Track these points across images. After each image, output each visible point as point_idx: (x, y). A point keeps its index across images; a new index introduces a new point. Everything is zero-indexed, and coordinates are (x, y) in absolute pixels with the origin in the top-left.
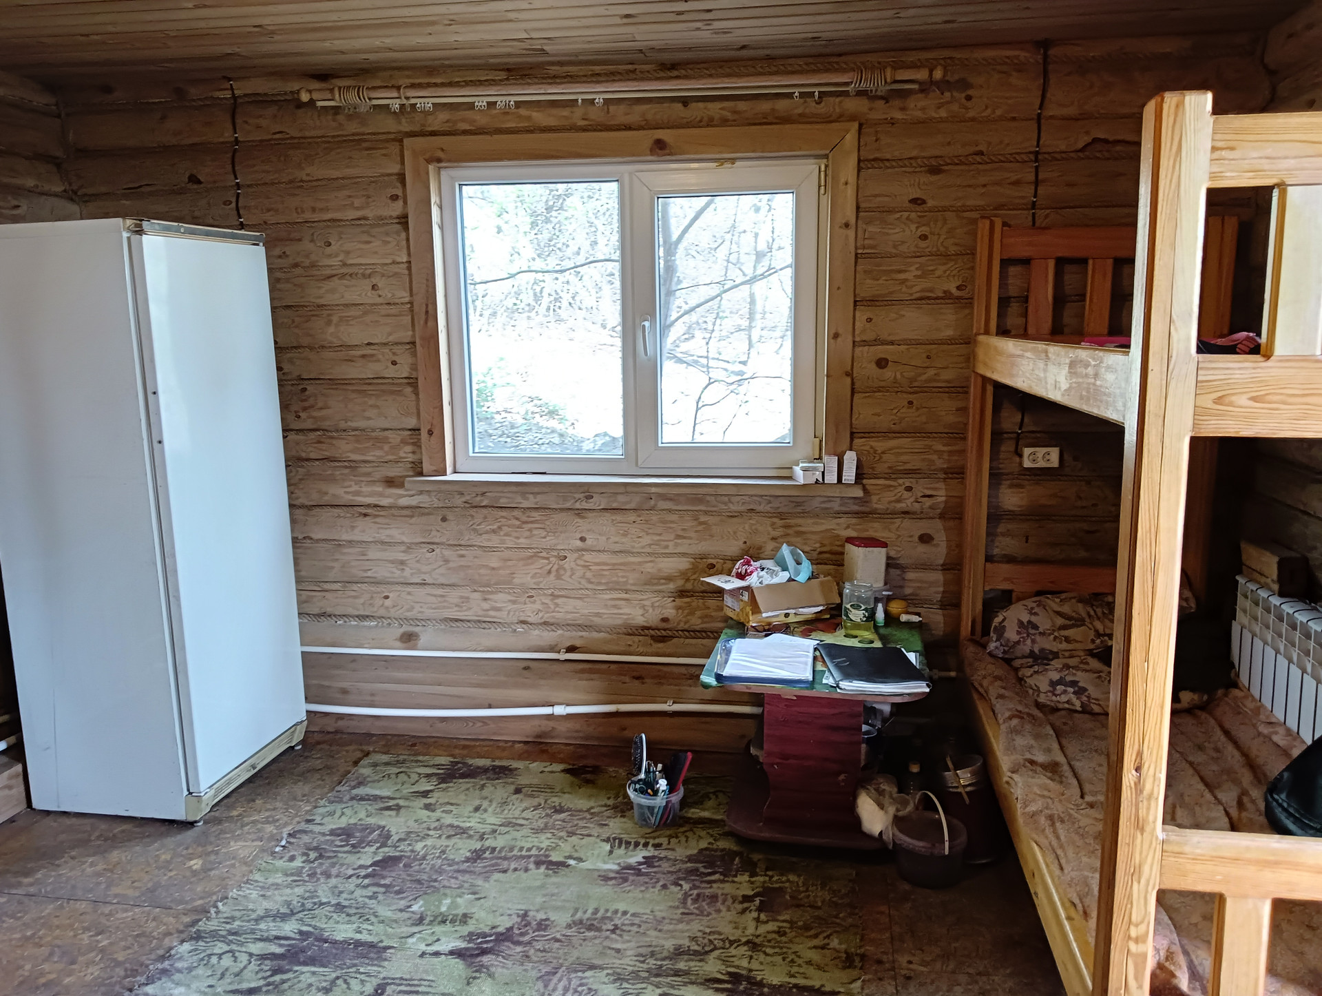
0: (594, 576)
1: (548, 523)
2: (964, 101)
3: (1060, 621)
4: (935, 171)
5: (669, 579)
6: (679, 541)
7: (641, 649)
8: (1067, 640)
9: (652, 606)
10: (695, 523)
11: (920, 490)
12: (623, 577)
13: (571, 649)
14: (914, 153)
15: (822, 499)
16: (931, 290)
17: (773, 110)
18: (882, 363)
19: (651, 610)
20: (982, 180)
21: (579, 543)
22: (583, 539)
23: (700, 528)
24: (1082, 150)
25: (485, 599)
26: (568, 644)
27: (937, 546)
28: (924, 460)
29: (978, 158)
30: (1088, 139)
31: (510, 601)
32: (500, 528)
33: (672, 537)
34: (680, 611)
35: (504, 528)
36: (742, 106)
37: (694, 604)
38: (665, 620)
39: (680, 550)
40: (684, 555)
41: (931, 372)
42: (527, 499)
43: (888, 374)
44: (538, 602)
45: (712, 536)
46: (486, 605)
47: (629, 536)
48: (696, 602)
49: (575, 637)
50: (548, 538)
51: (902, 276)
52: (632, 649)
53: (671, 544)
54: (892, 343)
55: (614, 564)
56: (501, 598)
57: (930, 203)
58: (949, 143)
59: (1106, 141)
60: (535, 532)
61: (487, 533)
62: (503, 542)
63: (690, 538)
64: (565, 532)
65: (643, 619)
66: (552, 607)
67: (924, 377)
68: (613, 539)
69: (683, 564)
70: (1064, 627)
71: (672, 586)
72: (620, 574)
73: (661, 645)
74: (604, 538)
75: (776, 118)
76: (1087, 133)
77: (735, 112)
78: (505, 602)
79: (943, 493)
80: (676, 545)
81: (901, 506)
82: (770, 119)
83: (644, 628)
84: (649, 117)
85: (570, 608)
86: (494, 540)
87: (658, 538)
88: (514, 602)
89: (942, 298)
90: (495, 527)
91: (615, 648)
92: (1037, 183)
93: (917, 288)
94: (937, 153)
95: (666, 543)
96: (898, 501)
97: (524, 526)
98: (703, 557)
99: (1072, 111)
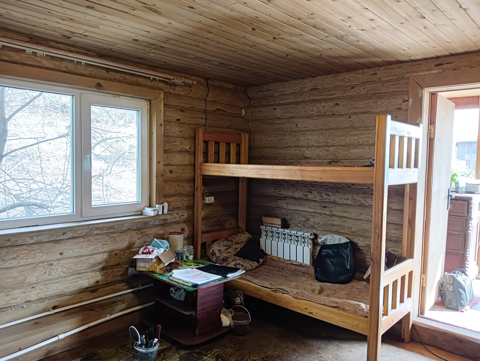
0: (67, 270)
1: (43, 249)
2: (189, 91)
3: (226, 248)
4: (182, 111)
5: (100, 263)
6: (104, 246)
7: (86, 298)
8: (229, 253)
9: (92, 278)
10: (109, 238)
11: (180, 214)
12: (80, 267)
13: (54, 308)
14: (177, 104)
15: (153, 221)
16: (182, 149)
17: (137, 81)
18: (171, 172)
19: (91, 279)
20: (194, 116)
21: (59, 256)
22: (61, 254)
23: (112, 239)
24: (214, 111)
25: (7, 295)
26: (52, 305)
27: (186, 232)
28: (181, 204)
29: (192, 109)
30: (216, 108)
31: (22, 293)
32: (18, 256)
33: (101, 245)
34: (104, 276)
35: (20, 256)
36: (127, 77)
37: (109, 272)
38: (97, 282)
39: (104, 250)
40: (105, 252)
41: (184, 174)
42: (33, 239)
43: (173, 175)
44: (38, 289)
45: (117, 242)
46: (8, 298)
47: (83, 248)
48: (109, 271)
49: (55, 302)
50: (44, 256)
51: (176, 143)
52: (83, 299)
53: (100, 248)
54: (172, 165)
55: (76, 263)
56: (16, 293)
57: (181, 121)
58: (186, 103)
59: (219, 109)
60: (37, 255)
61: (11, 259)
62: (19, 263)
63: (108, 244)
64: (53, 252)
65: (88, 284)
66: (45, 289)
67: (181, 177)
68: (76, 251)
69: (105, 256)
70: (227, 249)
71: (100, 266)
72: (79, 266)
73: (95, 293)
74: (72, 251)
75: (137, 84)
76: (216, 106)
77: (124, 79)
78: (19, 294)
79: (186, 214)
80: (103, 248)
81: (175, 220)
82: (135, 84)
83: (88, 288)
84: (93, 73)
85: (54, 288)
86: (14, 263)
87: (95, 247)
88: (25, 293)
89: (184, 151)
90: (15, 256)
91: (76, 301)
92: (206, 119)
93: (179, 148)
94: (182, 105)
95: (98, 248)
96: (175, 218)
97: (31, 253)
98: (112, 251)
99: (212, 99)
